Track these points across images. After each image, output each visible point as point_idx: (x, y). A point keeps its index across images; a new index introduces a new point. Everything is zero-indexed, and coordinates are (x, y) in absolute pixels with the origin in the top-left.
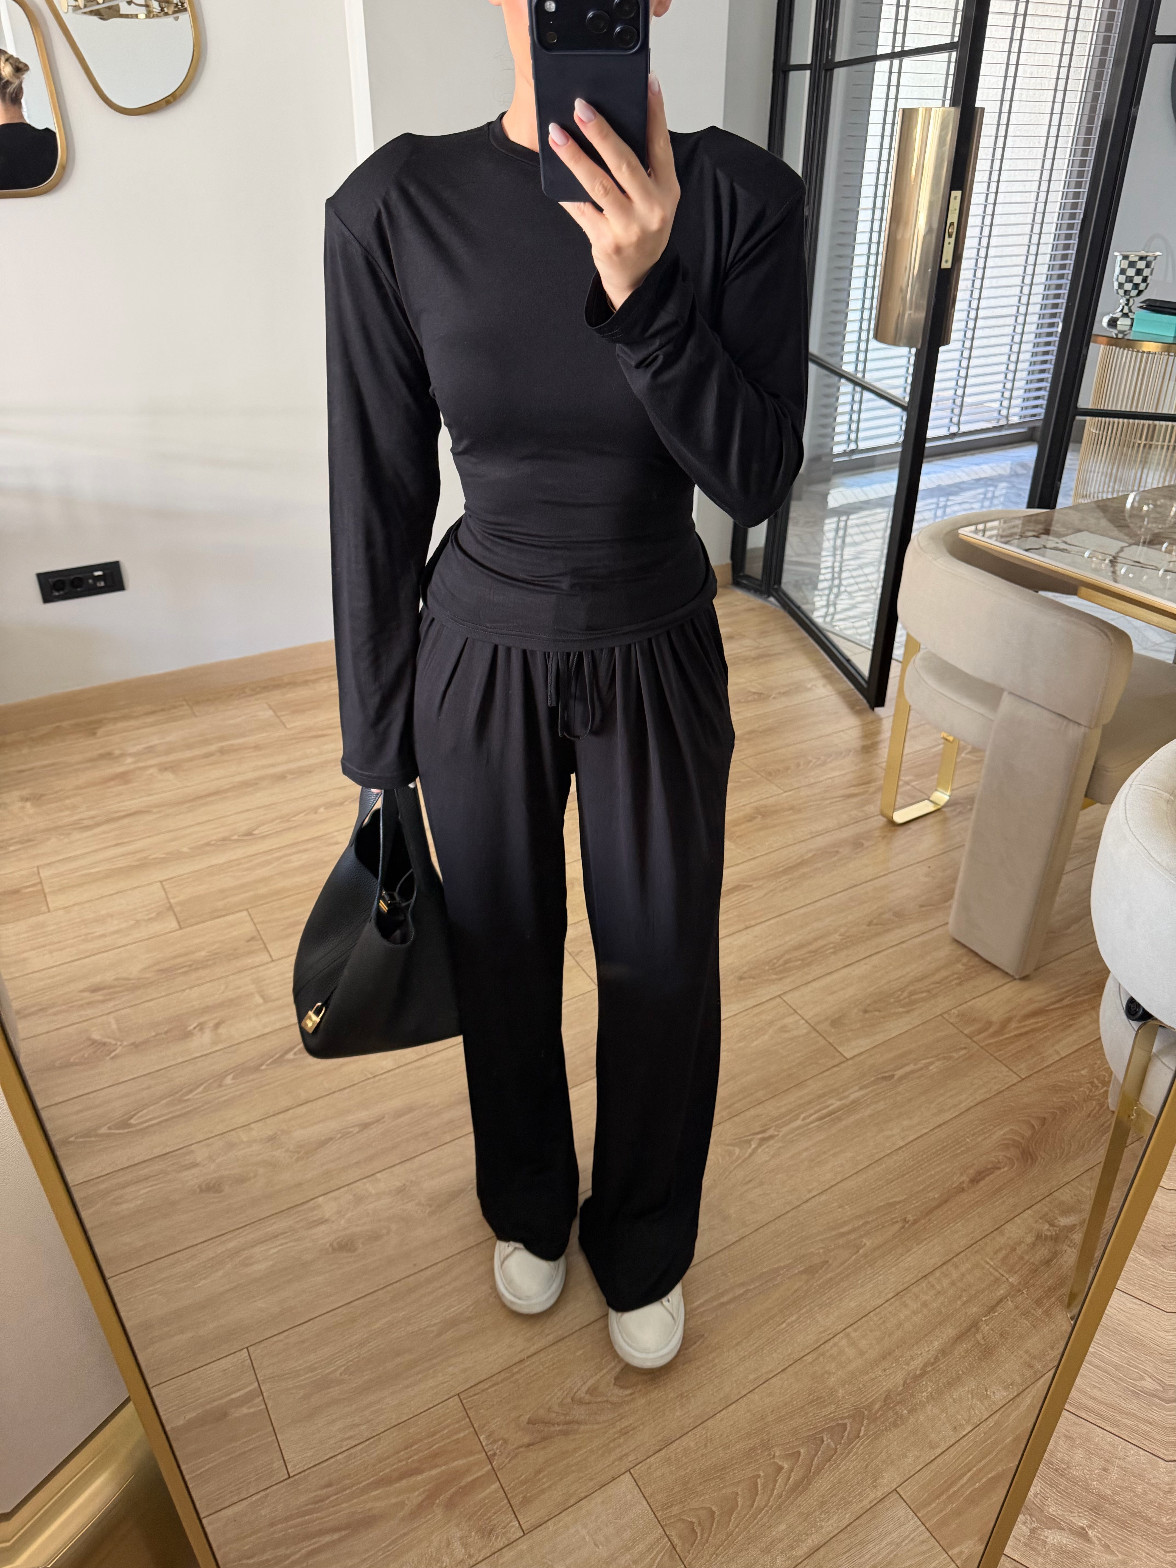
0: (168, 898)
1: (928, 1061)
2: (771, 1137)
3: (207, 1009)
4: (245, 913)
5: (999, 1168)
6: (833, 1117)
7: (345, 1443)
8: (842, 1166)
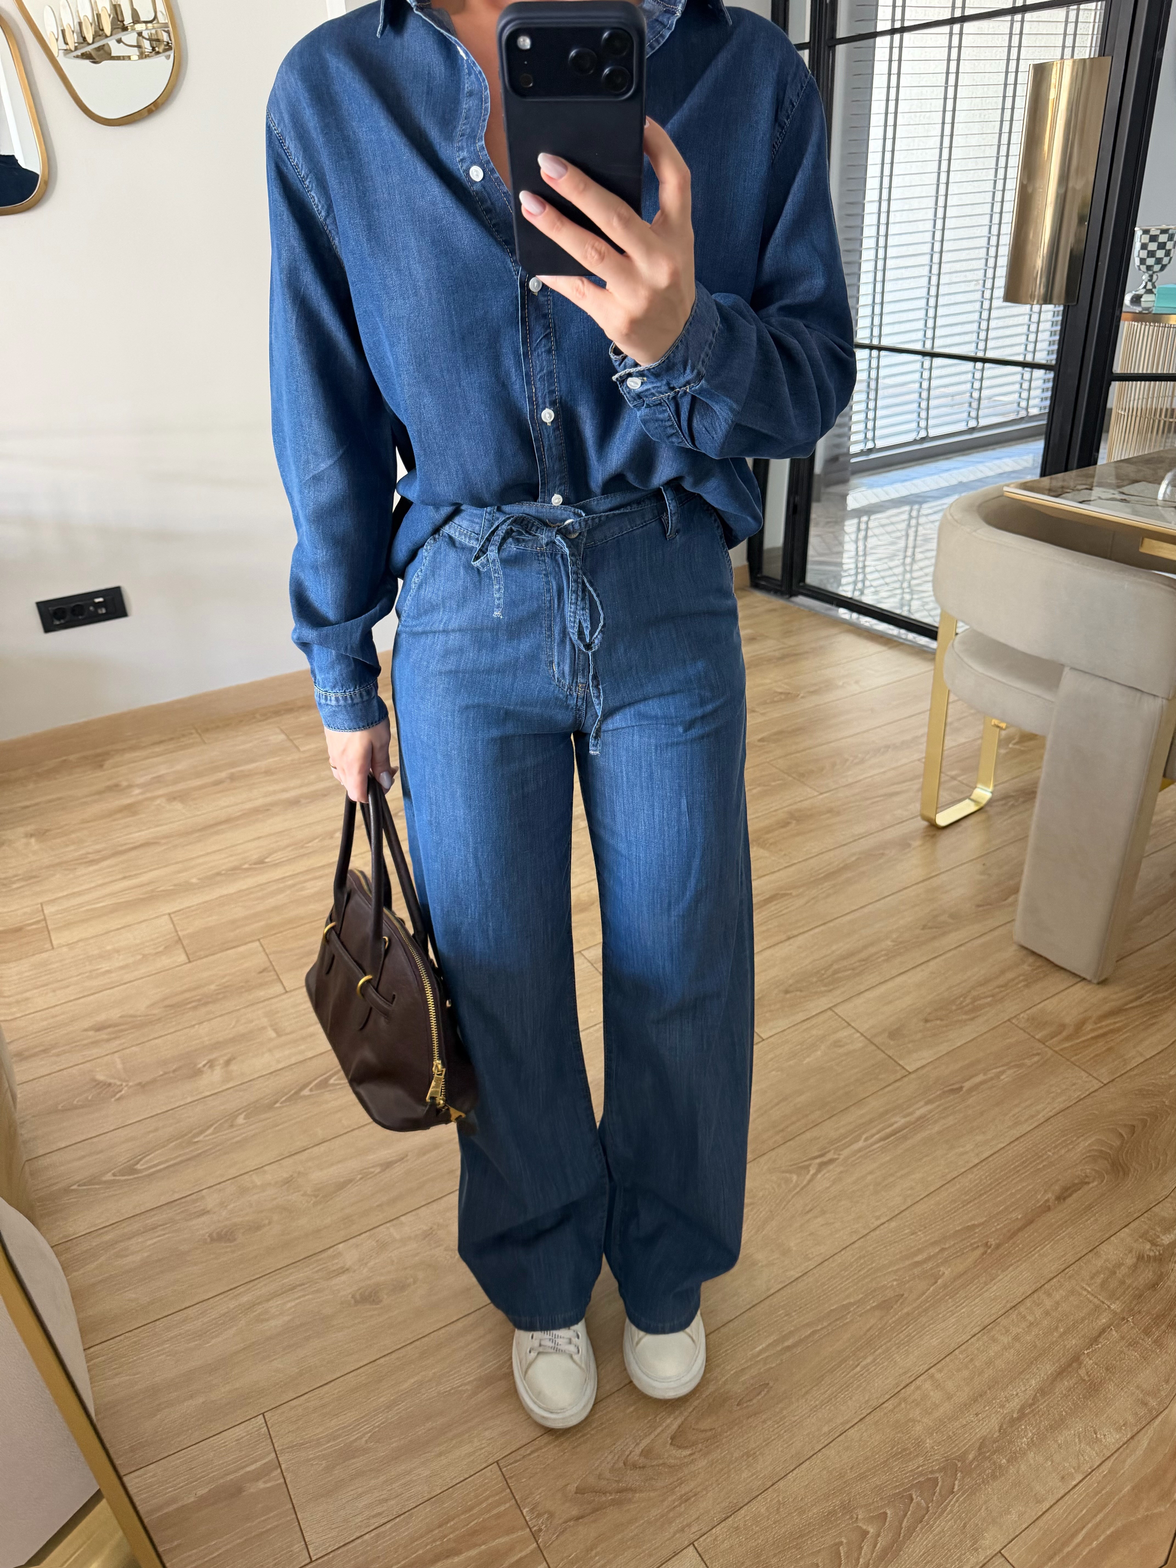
0: (176, 931)
1: (998, 1070)
2: (831, 1161)
3: (217, 1046)
4: (257, 943)
5: (1087, 1183)
6: (897, 1135)
7: (372, 1521)
8: (912, 1188)
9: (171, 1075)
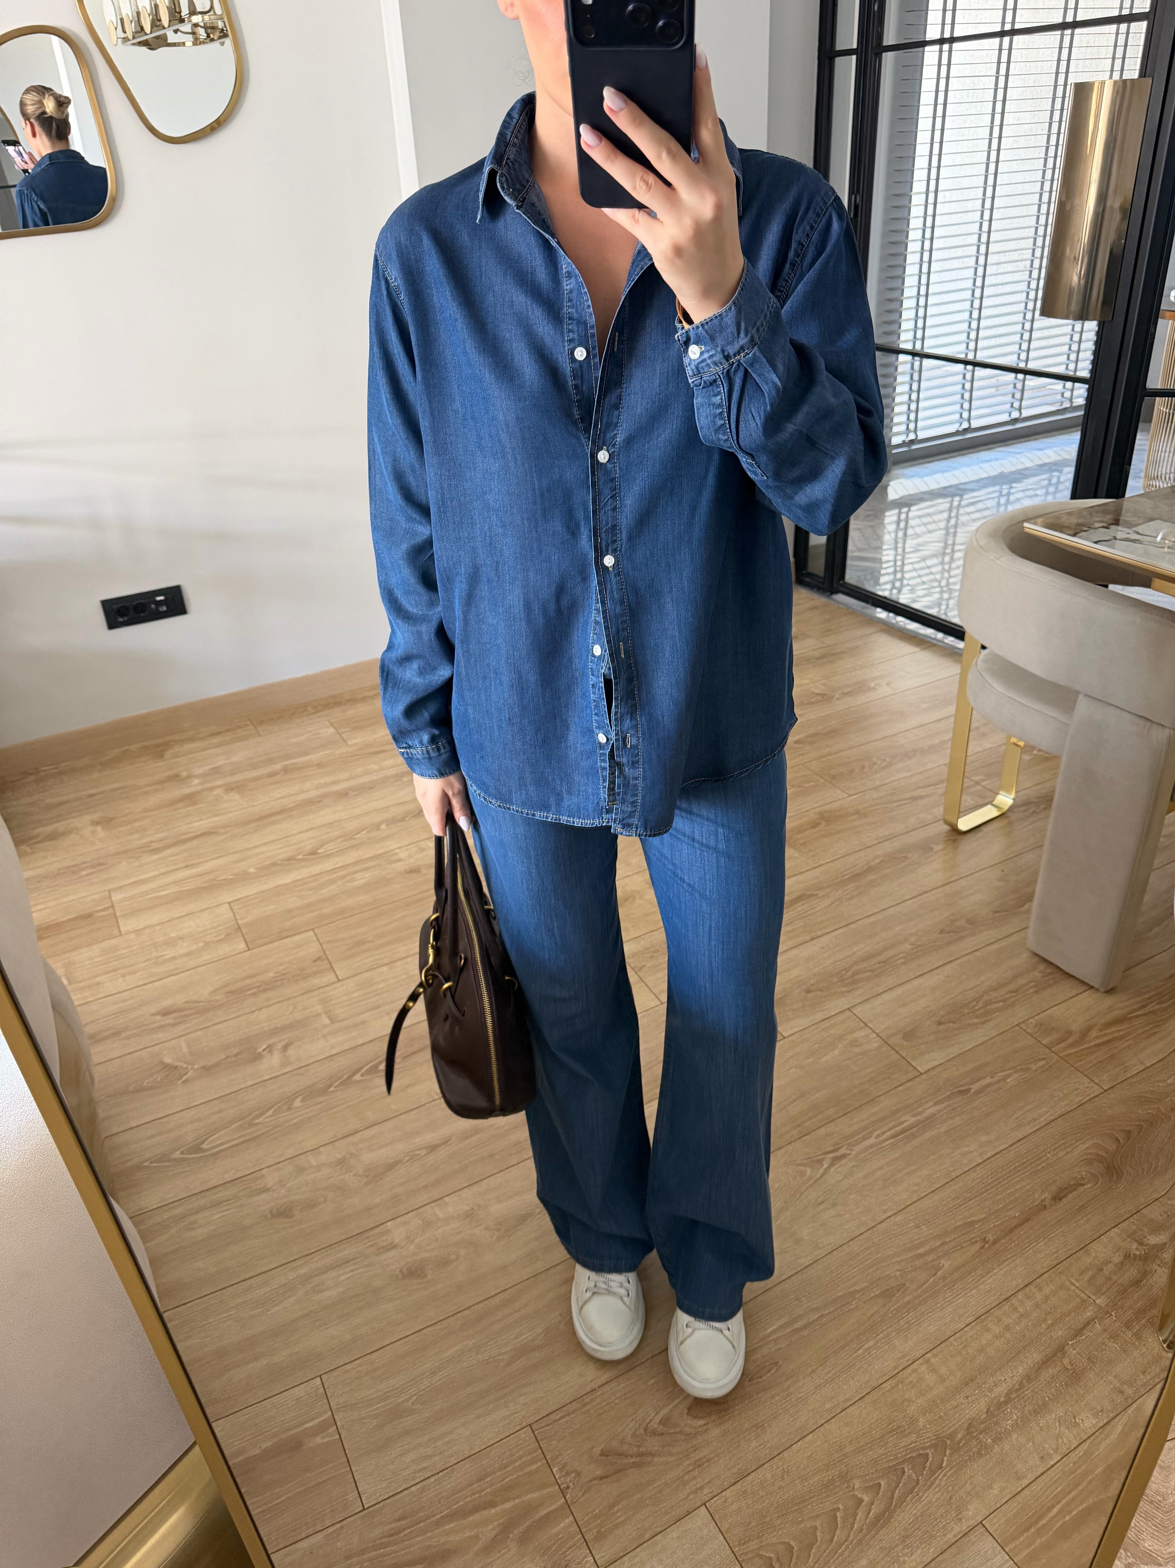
0: (236, 920)
1: (1005, 1073)
2: (844, 1156)
3: (275, 1031)
4: (311, 933)
5: (1083, 1185)
6: (908, 1134)
7: (419, 1474)
8: (917, 1184)
9: (233, 1059)
